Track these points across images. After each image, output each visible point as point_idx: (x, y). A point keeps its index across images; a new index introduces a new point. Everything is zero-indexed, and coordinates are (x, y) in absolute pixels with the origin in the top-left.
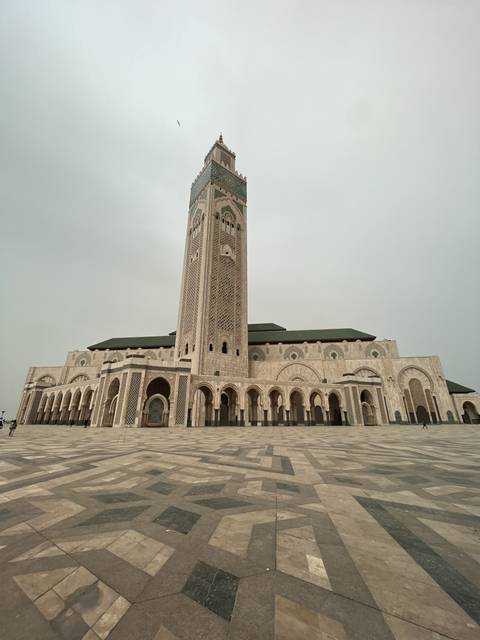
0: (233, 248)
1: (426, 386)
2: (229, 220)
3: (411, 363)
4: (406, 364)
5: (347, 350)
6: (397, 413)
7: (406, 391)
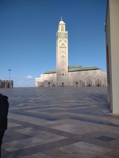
0: (64, 53)
1: (100, 80)
2: (63, 46)
3: (98, 75)
4: (97, 75)
5: (89, 72)
6: (94, 85)
7: (96, 81)
